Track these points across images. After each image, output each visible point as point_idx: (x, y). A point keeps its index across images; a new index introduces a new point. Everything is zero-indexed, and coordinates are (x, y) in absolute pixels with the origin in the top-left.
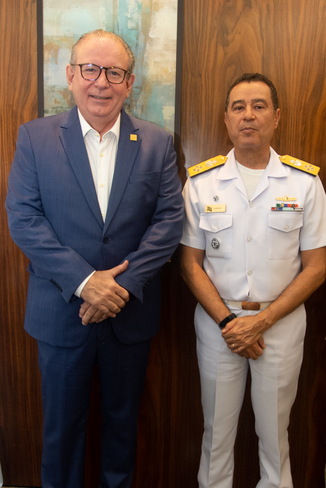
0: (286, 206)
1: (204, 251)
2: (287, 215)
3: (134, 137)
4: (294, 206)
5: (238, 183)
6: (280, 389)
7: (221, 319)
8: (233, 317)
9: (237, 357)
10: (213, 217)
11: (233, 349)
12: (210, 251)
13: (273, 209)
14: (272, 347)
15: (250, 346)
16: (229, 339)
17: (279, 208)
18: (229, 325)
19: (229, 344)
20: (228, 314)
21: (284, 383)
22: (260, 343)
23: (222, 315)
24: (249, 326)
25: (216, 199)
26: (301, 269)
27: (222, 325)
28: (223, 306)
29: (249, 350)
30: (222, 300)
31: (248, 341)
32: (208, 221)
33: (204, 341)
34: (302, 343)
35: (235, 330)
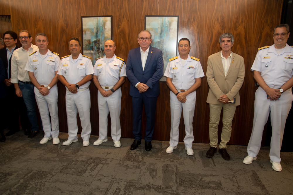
0: (191, 68)
1: (172, 79)
2: (191, 70)
3: (152, 52)
4: (193, 68)
5: (180, 63)
6: (189, 111)
7: (176, 94)
8: (179, 93)
9: (180, 102)
10: (175, 70)
11: (179, 100)
12: (174, 78)
13: (188, 68)
14: (188, 101)
15: (183, 99)
16: (178, 98)
17: (189, 68)
18: (178, 94)
19: (178, 99)
20: (178, 92)
21: (190, 110)
22: (185, 98)
23: (176, 92)
24: (182, 95)
25: (175, 66)
26: (195, 82)
27: (176, 95)
28: (176, 91)
29: (183, 100)
30: (176, 89)
31: (183, 98)
32: (173, 71)
33: (172, 99)
34: (195, 101)
35: (180, 95)
